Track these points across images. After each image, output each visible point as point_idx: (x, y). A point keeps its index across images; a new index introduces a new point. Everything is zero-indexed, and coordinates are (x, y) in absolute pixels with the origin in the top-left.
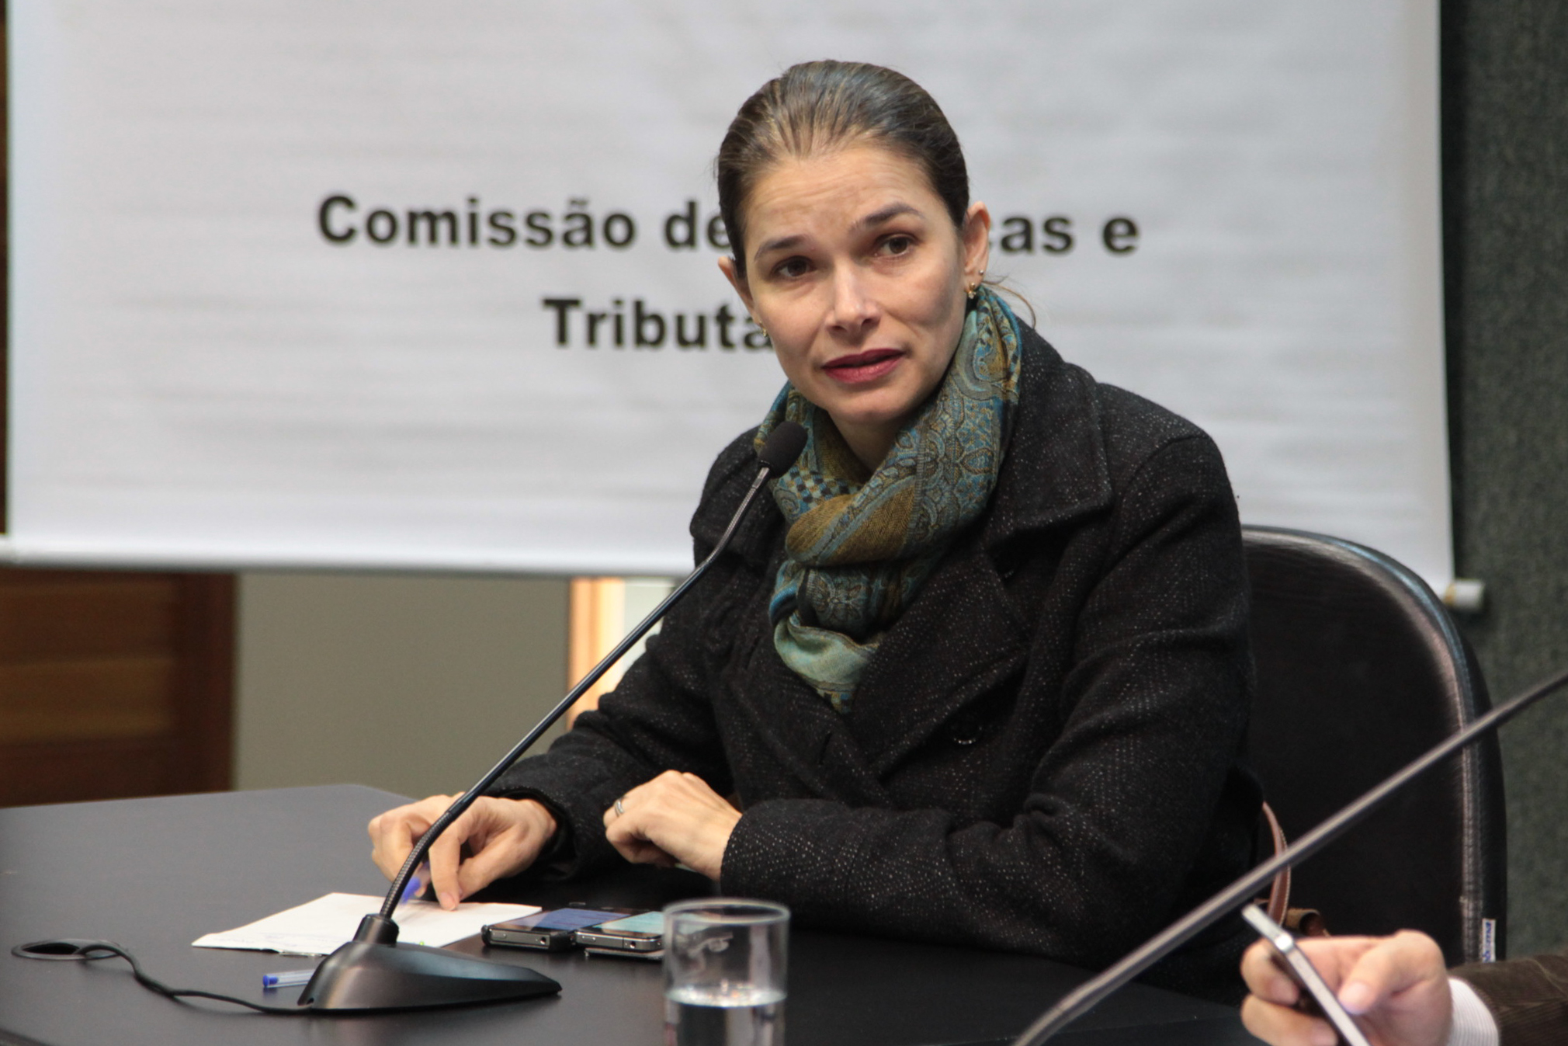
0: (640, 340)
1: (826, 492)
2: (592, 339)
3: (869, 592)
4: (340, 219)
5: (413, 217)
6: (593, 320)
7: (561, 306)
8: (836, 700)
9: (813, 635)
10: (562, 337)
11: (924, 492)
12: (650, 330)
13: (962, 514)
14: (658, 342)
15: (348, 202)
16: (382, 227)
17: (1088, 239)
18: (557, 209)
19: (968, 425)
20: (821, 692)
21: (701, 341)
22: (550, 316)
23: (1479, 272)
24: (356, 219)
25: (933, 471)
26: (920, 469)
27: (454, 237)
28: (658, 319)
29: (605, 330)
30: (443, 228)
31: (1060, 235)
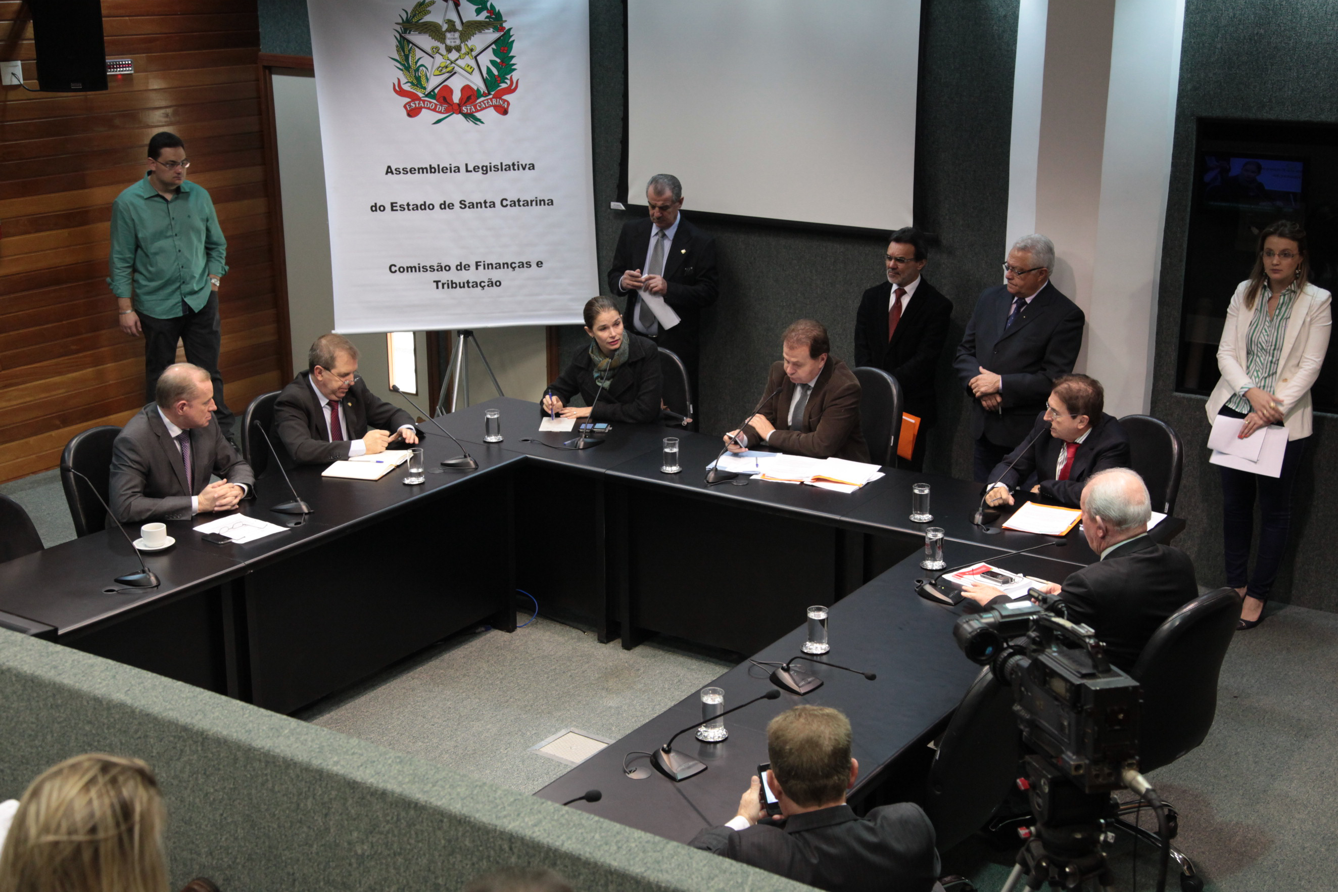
0: (452, 287)
2: (443, 288)
4: (393, 269)
5: (407, 268)
6: (443, 284)
7: (437, 282)
10: (437, 288)
12: (454, 285)
14: (456, 287)
15: (395, 266)
16: (402, 270)
17: (534, 265)
18: (435, 265)
21: (464, 287)
22: (435, 284)
24: (397, 268)
27: (416, 271)
28: (456, 283)
29: (446, 286)
30: (413, 269)
31: (529, 265)
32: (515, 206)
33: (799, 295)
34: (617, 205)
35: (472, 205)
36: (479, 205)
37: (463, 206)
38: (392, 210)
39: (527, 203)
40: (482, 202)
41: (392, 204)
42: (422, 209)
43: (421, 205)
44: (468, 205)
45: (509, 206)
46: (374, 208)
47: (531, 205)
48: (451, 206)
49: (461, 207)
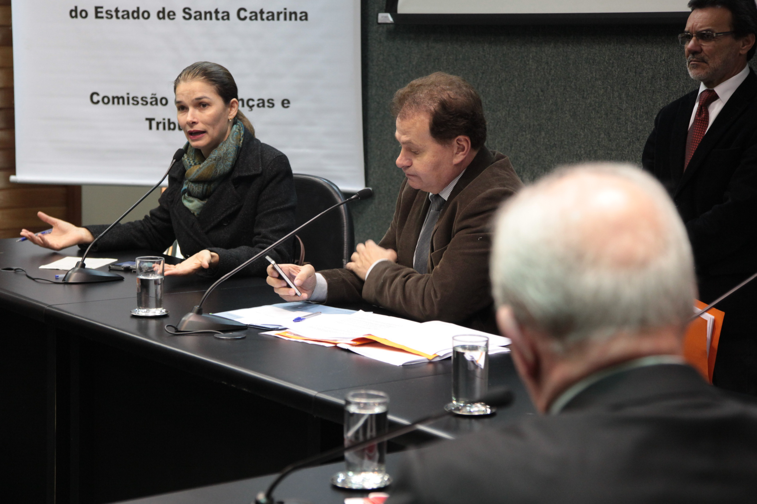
0: (169, 129)
1: (195, 164)
2: (158, 128)
4: (96, 98)
5: (113, 98)
6: (158, 124)
7: (150, 120)
8: (195, 214)
9: (190, 199)
10: (151, 128)
12: (172, 126)
13: (225, 171)
14: (174, 129)
15: (98, 94)
16: (106, 100)
17: (278, 104)
18: (149, 96)
20: (192, 212)
22: (148, 122)
23: (371, 113)
24: (100, 98)
25: (220, 160)
26: (217, 160)
27: (124, 103)
28: (174, 123)
29: (161, 126)
30: (121, 100)
31: (271, 103)
32: (256, 19)
34: (385, 18)
35: (199, 16)
36: (208, 15)
37: (187, 16)
38: (97, 17)
39: (272, 16)
40: (213, 11)
41: (96, 8)
42: (134, 18)
43: (133, 12)
44: (193, 15)
45: (248, 19)
46: (74, 13)
47: (278, 19)
48: (171, 15)
49: (184, 18)
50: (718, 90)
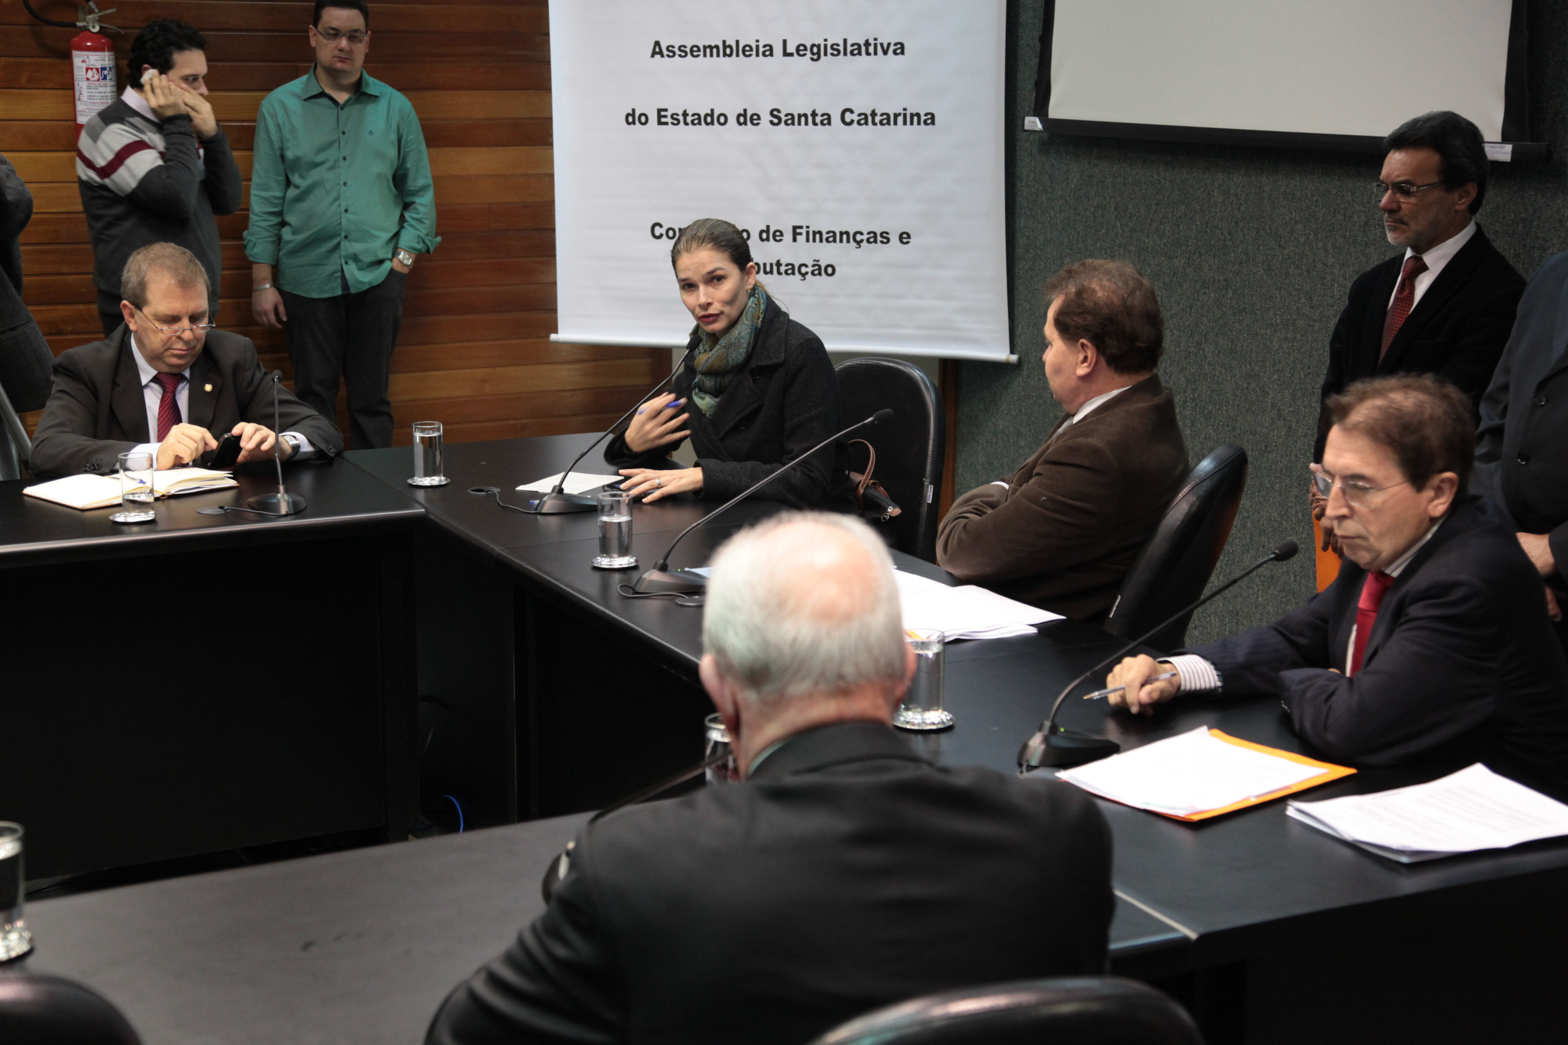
1: (705, 351)
3: (715, 382)
4: (657, 231)
8: (708, 415)
9: (702, 395)
11: (728, 354)
13: (739, 361)
17: (894, 239)
19: (743, 334)
20: (703, 412)
21: (771, 272)
23: (1019, 251)
24: (663, 231)
25: (731, 348)
26: (727, 347)
31: (885, 237)
32: (866, 123)
33: (1303, 300)
34: (1033, 123)
35: (791, 120)
36: (803, 119)
37: (776, 121)
38: (660, 123)
39: (888, 120)
40: (809, 113)
41: (659, 111)
42: (707, 124)
43: (706, 115)
44: (784, 119)
45: (855, 123)
46: (633, 118)
47: (895, 123)
48: (755, 119)
49: (772, 122)
50: (1428, 258)
